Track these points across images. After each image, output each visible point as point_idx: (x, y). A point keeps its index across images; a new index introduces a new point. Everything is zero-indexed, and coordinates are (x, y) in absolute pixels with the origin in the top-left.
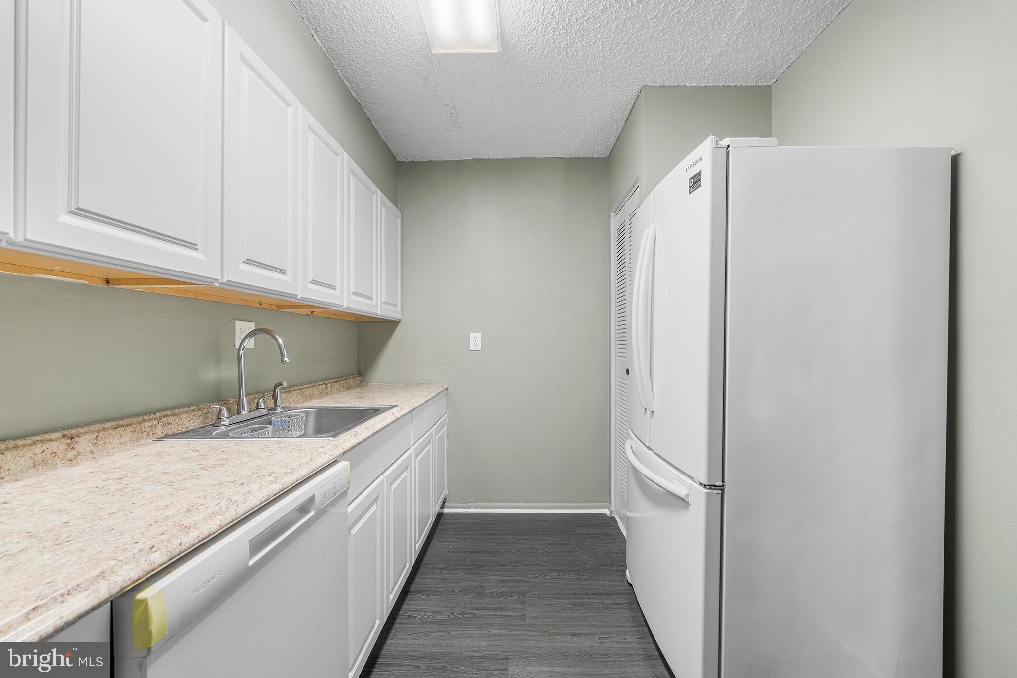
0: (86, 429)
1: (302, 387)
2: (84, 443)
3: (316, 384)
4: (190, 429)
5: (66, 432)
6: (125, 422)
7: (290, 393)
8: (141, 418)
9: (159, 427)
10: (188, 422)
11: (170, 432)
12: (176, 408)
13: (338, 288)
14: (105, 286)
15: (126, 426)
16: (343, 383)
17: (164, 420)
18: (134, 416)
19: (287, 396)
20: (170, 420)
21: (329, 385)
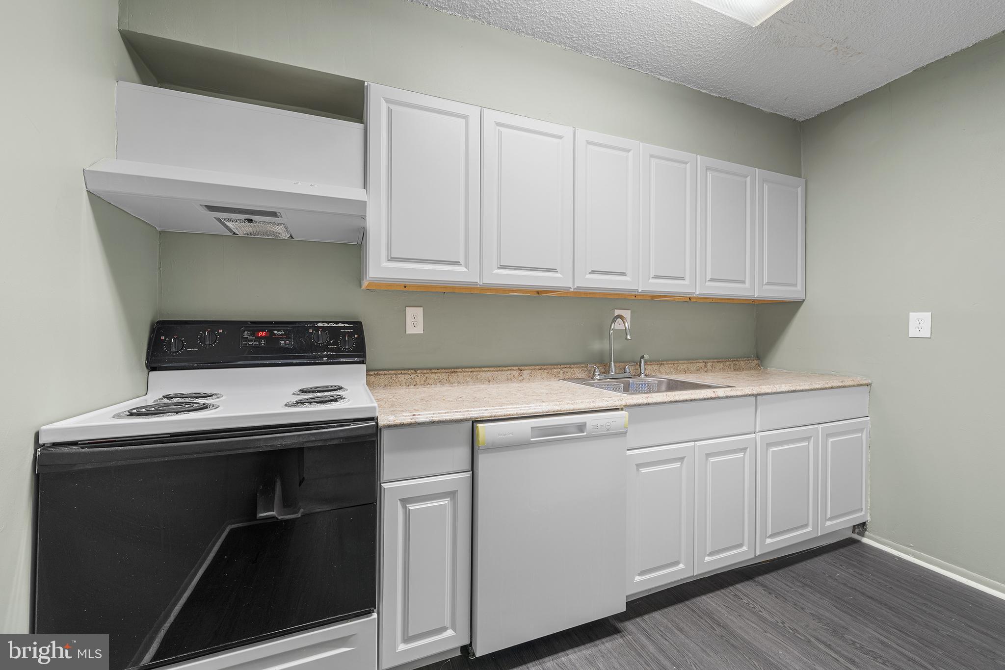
0: (528, 368)
1: (676, 362)
2: (526, 373)
3: (693, 362)
4: (579, 377)
5: (520, 368)
6: (545, 367)
7: (662, 366)
8: (553, 367)
9: (561, 373)
10: (579, 373)
11: (567, 377)
12: (574, 364)
13: (687, 277)
14: (537, 295)
15: (545, 369)
16: (730, 365)
17: (564, 370)
18: (550, 365)
19: (658, 368)
20: (567, 370)
21: (709, 364)
